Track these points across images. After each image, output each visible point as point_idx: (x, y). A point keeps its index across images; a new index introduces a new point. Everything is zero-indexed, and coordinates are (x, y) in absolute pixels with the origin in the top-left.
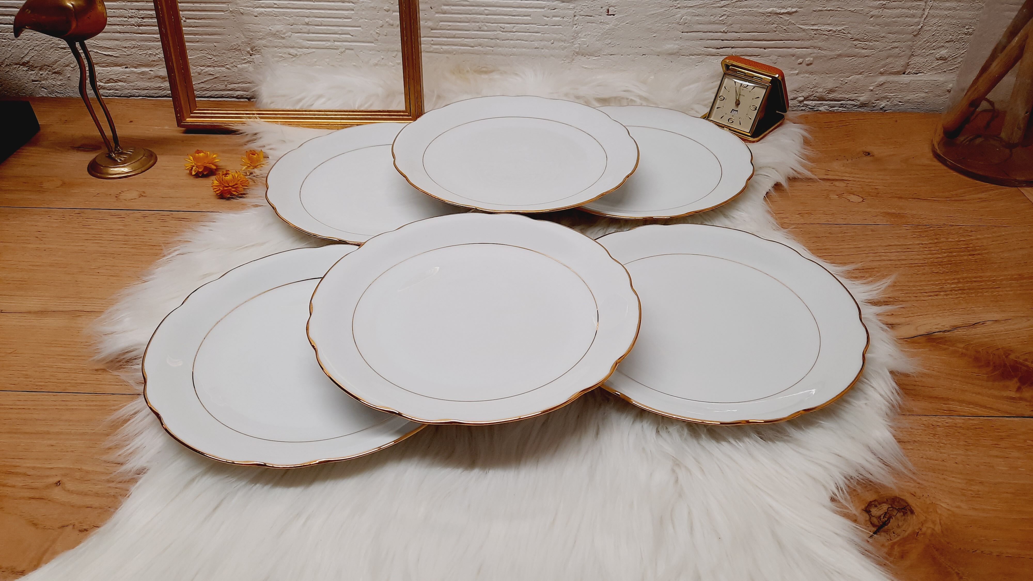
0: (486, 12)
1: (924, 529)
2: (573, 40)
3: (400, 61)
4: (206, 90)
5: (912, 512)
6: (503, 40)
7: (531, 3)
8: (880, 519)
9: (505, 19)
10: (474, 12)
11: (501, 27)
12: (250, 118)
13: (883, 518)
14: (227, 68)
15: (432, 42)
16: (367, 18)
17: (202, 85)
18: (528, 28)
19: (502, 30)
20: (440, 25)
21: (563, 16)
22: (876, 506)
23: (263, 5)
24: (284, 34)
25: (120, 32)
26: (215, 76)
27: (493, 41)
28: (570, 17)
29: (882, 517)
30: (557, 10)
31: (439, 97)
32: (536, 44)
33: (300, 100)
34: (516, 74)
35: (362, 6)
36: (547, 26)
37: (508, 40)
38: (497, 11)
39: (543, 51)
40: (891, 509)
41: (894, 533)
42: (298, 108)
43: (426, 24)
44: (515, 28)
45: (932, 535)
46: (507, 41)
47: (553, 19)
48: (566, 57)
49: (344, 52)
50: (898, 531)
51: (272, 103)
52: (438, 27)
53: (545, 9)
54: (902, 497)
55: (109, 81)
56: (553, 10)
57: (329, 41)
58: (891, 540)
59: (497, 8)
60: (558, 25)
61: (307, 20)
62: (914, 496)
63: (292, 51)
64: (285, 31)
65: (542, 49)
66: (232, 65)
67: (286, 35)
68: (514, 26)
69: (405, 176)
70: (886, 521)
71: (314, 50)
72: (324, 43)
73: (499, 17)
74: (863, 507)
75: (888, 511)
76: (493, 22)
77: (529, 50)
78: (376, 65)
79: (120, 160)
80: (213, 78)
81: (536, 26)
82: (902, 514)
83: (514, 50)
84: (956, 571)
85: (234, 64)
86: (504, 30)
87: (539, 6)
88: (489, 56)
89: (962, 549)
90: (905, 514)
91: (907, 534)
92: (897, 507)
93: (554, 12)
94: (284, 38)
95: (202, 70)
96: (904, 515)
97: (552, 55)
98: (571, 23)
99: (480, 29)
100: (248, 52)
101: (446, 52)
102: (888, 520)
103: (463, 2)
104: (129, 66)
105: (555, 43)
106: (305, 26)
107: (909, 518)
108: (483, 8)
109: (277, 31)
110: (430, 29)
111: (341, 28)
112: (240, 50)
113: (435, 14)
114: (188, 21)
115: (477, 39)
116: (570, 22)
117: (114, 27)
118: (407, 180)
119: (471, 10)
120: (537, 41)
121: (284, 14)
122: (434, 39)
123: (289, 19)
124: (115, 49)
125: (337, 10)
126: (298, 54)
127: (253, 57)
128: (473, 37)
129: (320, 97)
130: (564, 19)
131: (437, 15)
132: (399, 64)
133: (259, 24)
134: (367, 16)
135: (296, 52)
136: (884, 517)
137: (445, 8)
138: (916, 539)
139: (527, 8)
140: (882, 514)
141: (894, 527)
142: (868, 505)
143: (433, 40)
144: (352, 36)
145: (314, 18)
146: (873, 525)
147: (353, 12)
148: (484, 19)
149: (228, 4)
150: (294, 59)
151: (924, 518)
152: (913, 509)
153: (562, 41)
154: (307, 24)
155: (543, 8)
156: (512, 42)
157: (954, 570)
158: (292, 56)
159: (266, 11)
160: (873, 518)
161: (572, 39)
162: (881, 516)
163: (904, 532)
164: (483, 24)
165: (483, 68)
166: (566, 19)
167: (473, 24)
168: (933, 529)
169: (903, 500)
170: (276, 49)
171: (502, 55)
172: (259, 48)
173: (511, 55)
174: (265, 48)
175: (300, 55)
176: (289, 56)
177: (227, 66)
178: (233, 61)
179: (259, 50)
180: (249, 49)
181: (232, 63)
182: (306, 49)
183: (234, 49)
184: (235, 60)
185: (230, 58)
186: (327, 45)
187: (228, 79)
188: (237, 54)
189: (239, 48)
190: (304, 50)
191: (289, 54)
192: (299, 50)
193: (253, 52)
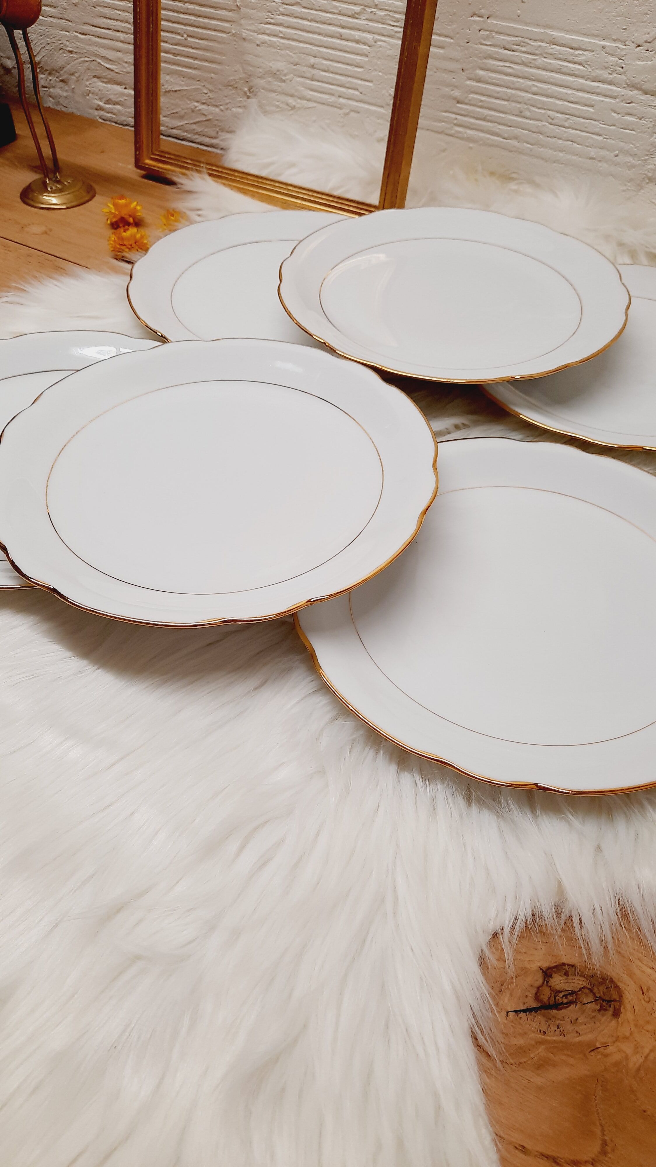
0: (534, 89)
1: (611, 1049)
2: (647, 157)
4: (197, 133)
5: (616, 1014)
6: (548, 137)
7: (599, 87)
8: (555, 997)
9: (558, 105)
10: (517, 85)
11: (549, 116)
13: (562, 997)
14: (222, 110)
15: (455, 122)
16: (382, 71)
17: (194, 127)
18: (586, 125)
19: (550, 121)
20: (470, 98)
21: (641, 116)
22: (566, 974)
23: (268, 32)
24: (285, 75)
25: (122, 42)
26: (207, 118)
27: (534, 135)
28: (651, 120)
29: (561, 995)
30: (634, 104)
32: (592, 152)
35: (378, 52)
36: (614, 128)
37: (555, 137)
38: (549, 91)
39: (600, 164)
40: (587, 991)
41: (558, 1027)
43: (452, 92)
44: (569, 121)
45: (617, 1064)
46: (554, 140)
47: (626, 118)
48: (631, 180)
49: (348, 114)
50: (568, 1027)
52: (467, 101)
53: (617, 100)
54: (620, 985)
55: (108, 102)
56: (629, 103)
57: (333, 95)
58: (544, 1033)
59: (550, 86)
60: (631, 128)
61: (313, 60)
62: (643, 993)
63: (291, 101)
64: (286, 71)
65: (600, 161)
66: (227, 107)
67: (287, 77)
68: (568, 119)
70: (562, 1003)
71: (315, 104)
72: (327, 97)
73: (550, 100)
74: (545, 965)
75: (579, 991)
76: (539, 106)
77: (580, 159)
79: (51, 188)
80: (205, 120)
81: (598, 124)
82: (598, 1007)
83: (561, 154)
84: (606, 1138)
85: (228, 106)
86: (553, 122)
87: (609, 93)
88: (525, 157)
89: (649, 1113)
90: (602, 1009)
91: (577, 1040)
92: (599, 993)
93: (628, 108)
94: (284, 81)
95: (196, 107)
96: (599, 1011)
97: (612, 175)
98: (650, 130)
99: (520, 114)
100: (245, 93)
101: (469, 139)
102: (566, 1003)
103: (505, 68)
104: (127, 87)
105: (620, 156)
106: (310, 69)
107: (603, 1019)
108: (530, 83)
109: (278, 71)
110: (455, 102)
111: (350, 79)
112: (236, 88)
113: (465, 81)
114: (189, 39)
115: (513, 128)
116: (648, 128)
117: (118, 34)
119: (513, 83)
120: (595, 147)
121: (288, 48)
122: (458, 117)
123: (293, 55)
124: (116, 62)
125: (349, 52)
126: (297, 106)
127: (250, 100)
128: (509, 124)
129: (294, 165)
130: (641, 121)
131: (468, 82)
133: (261, 57)
134: (383, 68)
135: (294, 103)
136: (566, 996)
137: (481, 73)
138: (585, 1055)
139: (593, 93)
140: (566, 991)
141: (566, 1019)
142: (556, 967)
143: (456, 119)
144: (361, 93)
145: (321, 59)
146: (537, 997)
147: (367, 59)
148: (529, 100)
149: (232, 23)
150: (292, 112)
151: (628, 1034)
152: (622, 1010)
153: (631, 155)
154: (312, 66)
155: (615, 98)
156: (560, 142)
157: (604, 1135)
158: (290, 109)
159: (269, 40)
160: (545, 987)
161: (647, 155)
162: (560, 992)
163: (576, 1035)
164: (526, 107)
165: (514, 173)
166: (645, 122)
167: (514, 104)
168: (627, 1058)
169: (617, 987)
170: (274, 94)
171: (543, 159)
172: (257, 90)
173: (554, 162)
174: (262, 91)
175: (299, 108)
176: (287, 107)
177: (222, 107)
178: (228, 101)
179: (257, 92)
180: (246, 89)
181: (227, 104)
182: (307, 102)
183: (231, 86)
184: (230, 101)
185: (226, 97)
186: (330, 100)
187: (220, 124)
188: (233, 94)
189: (236, 86)
190: (304, 102)
191: (287, 105)
192: (299, 101)
193: (250, 93)
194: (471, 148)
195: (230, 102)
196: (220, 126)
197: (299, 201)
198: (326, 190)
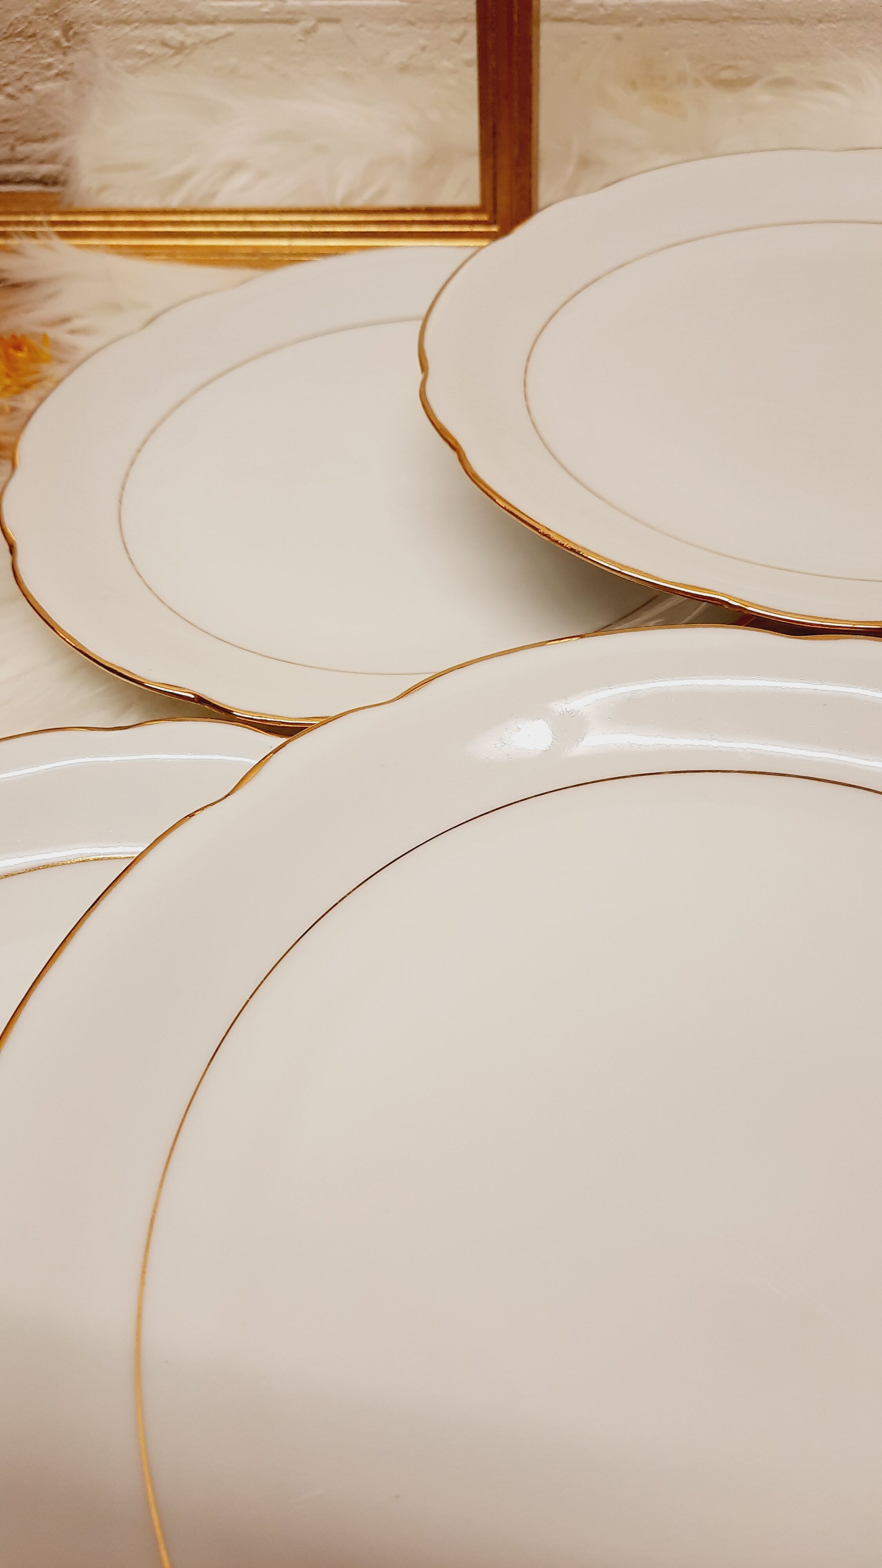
3: (472, 53)
12: (33, 235)
14: (11, 96)
31: (584, 163)
33: (182, 179)
34: (828, 87)
42: (174, 202)
49: (313, 29)
51: (102, 189)
63: (171, 33)
66: (20, 85)
69: (455, 447)
71: (230, 28)
78: (404, 68)
85: (25, 82)
88: (747, 28)
100: (57, 43)
112: (34, 35)
118: (462, 459)
126: (189, 41)
127: (71, 58)
129: (236, 167)
132: (468, 63)
135: (180, 37)
150: (178, 59)
158: (171, 52)
165: (726, 68)
170: (127, 29)
171: (791, 21)
172: (84, 29)
173: (820, 21)
174: (98, 27)
175: (194, 46)
176: (164, 50)
177: (9, 90)
178: (20, 72)
179: (86, 33)
180: (57, 33)
181: (20, 79)
182: (208, 27)
183: (19, 34)
184: (26, 70)
185: (13, 63)
186: (265, 10)
187: (15, 128)
188: (28, 51)
189: (31, 31)
190: (204, 30)
191: (165, 44)
192: (190, 29)
193: (68, 41)
194: (618, 38)
195: (26, 73)
196: (13, 133)
197: (284, 243)
198: (336, 199)
